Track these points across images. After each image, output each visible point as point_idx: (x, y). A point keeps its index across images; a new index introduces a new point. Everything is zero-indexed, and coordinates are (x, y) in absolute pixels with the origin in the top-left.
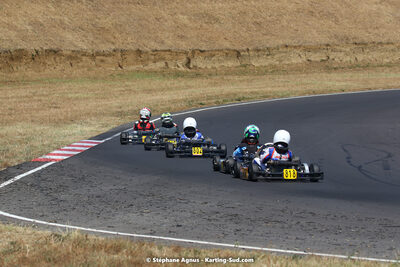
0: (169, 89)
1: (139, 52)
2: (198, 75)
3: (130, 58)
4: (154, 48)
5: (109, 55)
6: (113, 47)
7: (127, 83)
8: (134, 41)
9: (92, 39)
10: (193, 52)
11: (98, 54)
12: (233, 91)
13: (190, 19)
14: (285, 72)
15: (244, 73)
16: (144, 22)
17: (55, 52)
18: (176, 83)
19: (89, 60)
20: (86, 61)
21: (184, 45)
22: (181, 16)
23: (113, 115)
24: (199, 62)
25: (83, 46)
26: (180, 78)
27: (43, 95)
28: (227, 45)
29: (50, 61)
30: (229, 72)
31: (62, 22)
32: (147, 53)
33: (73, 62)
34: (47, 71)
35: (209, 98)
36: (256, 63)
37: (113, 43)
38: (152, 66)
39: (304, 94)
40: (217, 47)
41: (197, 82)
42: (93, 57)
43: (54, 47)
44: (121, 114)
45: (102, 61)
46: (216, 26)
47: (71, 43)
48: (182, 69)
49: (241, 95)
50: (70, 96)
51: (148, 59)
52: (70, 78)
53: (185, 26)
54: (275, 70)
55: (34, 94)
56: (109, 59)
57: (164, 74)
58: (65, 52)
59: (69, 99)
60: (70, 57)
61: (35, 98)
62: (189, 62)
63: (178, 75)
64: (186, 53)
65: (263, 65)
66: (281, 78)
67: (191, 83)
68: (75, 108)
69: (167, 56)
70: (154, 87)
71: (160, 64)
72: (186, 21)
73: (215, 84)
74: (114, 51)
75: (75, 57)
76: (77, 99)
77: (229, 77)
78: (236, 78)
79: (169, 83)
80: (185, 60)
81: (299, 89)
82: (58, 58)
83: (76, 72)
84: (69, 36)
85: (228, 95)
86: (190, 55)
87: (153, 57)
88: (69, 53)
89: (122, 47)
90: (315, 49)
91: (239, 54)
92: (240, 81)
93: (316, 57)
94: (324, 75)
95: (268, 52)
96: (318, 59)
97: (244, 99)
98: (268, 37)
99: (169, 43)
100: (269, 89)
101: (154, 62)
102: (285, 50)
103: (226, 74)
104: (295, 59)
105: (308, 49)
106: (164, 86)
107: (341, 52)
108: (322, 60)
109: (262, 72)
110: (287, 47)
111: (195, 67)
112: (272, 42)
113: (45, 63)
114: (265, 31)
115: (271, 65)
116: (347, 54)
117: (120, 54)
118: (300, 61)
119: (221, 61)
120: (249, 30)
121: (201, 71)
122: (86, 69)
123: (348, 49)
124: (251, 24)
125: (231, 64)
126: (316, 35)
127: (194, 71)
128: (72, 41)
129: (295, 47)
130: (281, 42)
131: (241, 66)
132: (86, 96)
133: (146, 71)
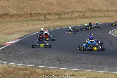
1: (31, 14)
2: (48, 20)
3: (29, 16)
4: (35, 13)
5: (23, 15)
6: (24, 13)
7: (28, 23)
8: (29, 11)
9: (17, 10)
10: (46, 14)
11: (19, 15)
12: (58, 25)
13: (45, 4)
14: (72, 19)
15: (61, 19)
16: (32, 5)
17: (7, 14)
19: (17, 17)
21: (44, 12)
22: (43, 4)
24: (48, 17)
25: (15, 12)
26: (43, 21)
27: (4, 27)
28: (56, 11)
29: (6, 17)
30: (56, 19)
31: (9, 6)
32: (33, 14)
33: (12, 17)
34: (5, 20)
36: (64, 17)
38: (35, 18)
40: (53, 12)
41: (48, 22)
42: (18, 15)
43: (7, 13)
45: (21, 17)
46: (53, 6)
48: (43, 18)
49: (60, 26)
51: (34, 16)
52: (12, 22)
53: (44, 6)
54: (69, 18)
55: (2, 26)
56: (23, 16)
57: (38, 20)
58: (10, 14)
59: (11, 27)
60: (11, 16)
62: (45, 17)
63: (42, 20)
64: (44, 14)
65: (66, 17)
66: (71, 21)
67: (46, 22)
68: (13, 30)
69: (39, 15)
70: (35, 24)
71: (37, 17)
72: (44, 5)
73: (52, 23)
74: (24, 14)
75: (13, 16)
76: (14, 27)
77: (57, 21)
78: (59, 21)
79: (39, 23)
80: (44, 16)
82: (8, 16)
83: (13, 20)
84: (11, 10)
85: (56, 26)
86: (45, 15)
88: (11, 14)
89: (26, 13)
90: (81, 12)
91: (59, 14)
92: (60, 22)
93: (81, 15)
94: (83, 19)
95: (68, 13)
96: (82, 15)
97: (61, 26)
98: (67, 9)
99: (39, 11)
100: (68, 24)
101: (35, 17)
102: (72, 13)
103: (55, 20)
104: (75, 15)
105: (79, 12)
106: (38, 23)
107: (88, 13)
108: (83, 15)
109: (66, 19)
110: (73, 12)
111: (47, 18)
112: (69, 11)
113: (4, 18)
114: (66, 8)
115: (68, 17)
116: (90, 14)
117: (25, 15)
118: (76, 16)
119: (54, 16)
120: (62, 7)
121: (49, 19)
122: (16, 19)
123: (90, 12)
124: (62, 6)
125: (57, 17)
126: (81, 8)
127: (46, 19)
128: (12, 11)
129: (75, 12)
130: (71, 11)
131: (60, 17)
132: (16, 27)
133: (33, 19)
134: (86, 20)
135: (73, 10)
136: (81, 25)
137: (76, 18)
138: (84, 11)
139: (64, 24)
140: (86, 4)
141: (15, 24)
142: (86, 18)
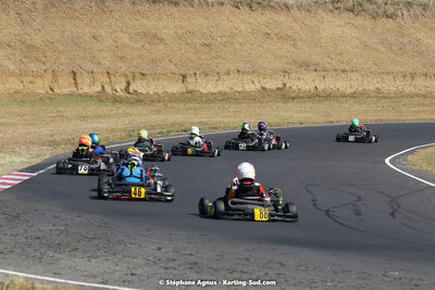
0: (106, 116)
1: (73, 74)
2: (139, 101)
7: (60, 108)
9: (20, 58)
10: (134, 75)
11: (27, 74)
13: (131, 38)
14: (237, 100)
15: (191, 100)
18: (114, 109)
19: (17, 82)
20: (13, 82)
21: (123, 68)
22: (121, 35)
23: (44, 144)
24: (140, 87)
25: (10, 65)
26: (118, 105)
28: (172, 68)
30: (173, 99)
36: (204, 90)
37: (44, 63)
38: (87, 90)
40: (160, 71)
41: (140, 108)
45: (31, 82)
48: (121, 93)
51: (83, 82)
54: (225, 98)
56: (39, 81)
57: (100, 99)
62: (128, 87)
63: (116, 101)
64: (126, 76)
66: (233, 107)
67: (132, 110)
69: (105, 79)
70: (90, 113)
71: (96, 88)
72: (126, 40)
73: (158, 112)
74: (45, 71)
76: (3, 124)
78: (182, 106)
79: (106, 110)
80: (124, 83)
86: (130, 79)
89: (54, 67)
90: (271, 76)
91: (184, 79)
92: (187, 110)
93: (271, 85)
94: (280, 105)
95: (218, 76)
96: (274, 87)
100: (219, 119)
101: (90, 85)
102: (237, 75)
103: (170, 102)
104: (249, 87)
106: (100, 112)
108: (278, 89)
109: (210, 100)
110: (239, 72)
111: (136, 92)
112: (222, 67)
114: (215, 54)
115: (221, 92)
117: (50, 76)
118: (253, 88)
119: (165, 86)
120: (197, 52)
121: (142, 98)
124: (198, 46)
125: (176, 89)
127: (134, 96)
129: (248, 73)
130: (233, 67)
131: (187, 92)
133: (80, 95)
134: (292, 105)
135: (240, 66)
137: (250, 98)
138: (285, 71)
139: (205, 120)
142: (293, 98)
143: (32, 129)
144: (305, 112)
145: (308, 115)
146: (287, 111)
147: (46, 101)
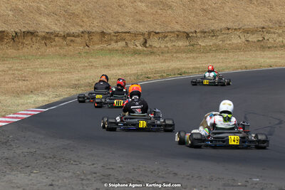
0: (125, 65)
1: (103, 34)
2: (152, 53)
3: (96, 38)
4: (116, 30)
5: (78, 36)
6: (81, 30)
7: (90, 60)
8: (99, 24)
9: (63, 22)
10: (150, 33)
11: (69, 35)
12: (178, 67)
13: (147, 6)
14: (227, 51)
15: (191, 51)
16: (108, 9)
17: (32, 34)
18: (133, 59)
19: (61, 40)
20: (59, 41)
21: (142, 28)
22: (140, 4)
23: (69, 86)
24: (155, 42)
25: (56, 29)
26: (136, 56)
27: (17, 70)
28: (178, 27)
29: (28, 40)
30: (179, 51)
31: (38, 9)
32: (110, 34)
33: (48, 42)
34: (25, 50)
35: (157, 72)
36: (202, 43)
37: (82, 26)
38: (114, 45)
39: (237, 69)
40: (169, 29)
41: (152, 58)
42: (64, 37)
43: (31, 30)
44: (76, 86)
45: (72, 41)
46: (169, 12)
47: (46, 26)
48: (140, 47)
49: (183, 70)
50: (40, 70)
51: (111, 40)
52: (43, 56)
53: (143, 12)
54: (218, 49)
55: (10, 69)
56: (78, 40)
57: (122, 52)
58: (40, 34)
59: (38, 73)
60: (44, 38)
61: (10, 72)
62: (146, 42)
63: (135, 53)
64: (143, 34)
65: (208, 44)
66: (221, 56)
67: (146, 59)
68: (40, 81)
69: (127, 37)
70: (113, 63)
71: (121, 44)
72: (144, 8)
73: (165, 61)
74: (83, 32)
75: (49, 38)
76: (45, 73)
77: (179, 55)
78: (184, 55)
79: (126, 60)
80: (142, 39)
81: (235, 65)
82: (34, 39)
83: (50, 50)
84: (44, 20)
85: (173, 70)
86: (146, 36)
87: (115, 38)
88: (43, 34)
89: (89, 29)
90: (253, 31)
91: (187, 36)
92: (187, 58)
93: (253, 38)
94: (259, 53)
95: (213, 33)
96: (255, 40)
97: (184, 73)
98: (213, 21)
99: (129, 26)
101: (116, 42)
102: (227, 31)
103: (176, 53)
104: (236, 40)
105: (246, 31)
106: (121, 62)
107: (274, 33)
108: (259, 41)
109: (206, 50)
110: (228, 29)
111: (151, 46)
112: (216, 26)
113: (22, 43)
114: (210, 17)
115: (215, 44)
116: (279, 35)
117: (87, 36)
118: (239, 41)
119: (172, 41)
120: (197, 15)
121: (155, 50)
122: (58, 48)
123: (281, 31)
124: (198, 11)
125: (181, 43)
126: (254, 19)
127: (149, 49)
128: (47, 24)
129: (235, 29)
130: (224, 25)
131: (190, 45)
132: (53, 70)
133: (109, 50)
134: (268, 53)
135: (230, 25)
136: (246, 68)
137: (237, 48)
138: (263, 28)
139: (198, 66)
140: (271, 8)
141: (51, 62)
142: (269, 48)
143: (66, 76)
144: (277, 57)
145: (278, 60)
146: (263, 57)
147: (83, 55)
